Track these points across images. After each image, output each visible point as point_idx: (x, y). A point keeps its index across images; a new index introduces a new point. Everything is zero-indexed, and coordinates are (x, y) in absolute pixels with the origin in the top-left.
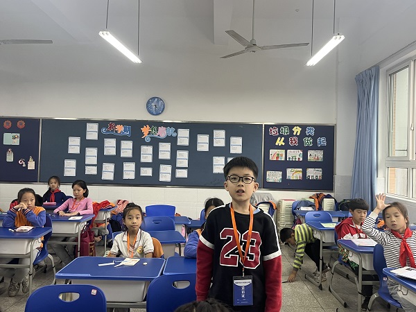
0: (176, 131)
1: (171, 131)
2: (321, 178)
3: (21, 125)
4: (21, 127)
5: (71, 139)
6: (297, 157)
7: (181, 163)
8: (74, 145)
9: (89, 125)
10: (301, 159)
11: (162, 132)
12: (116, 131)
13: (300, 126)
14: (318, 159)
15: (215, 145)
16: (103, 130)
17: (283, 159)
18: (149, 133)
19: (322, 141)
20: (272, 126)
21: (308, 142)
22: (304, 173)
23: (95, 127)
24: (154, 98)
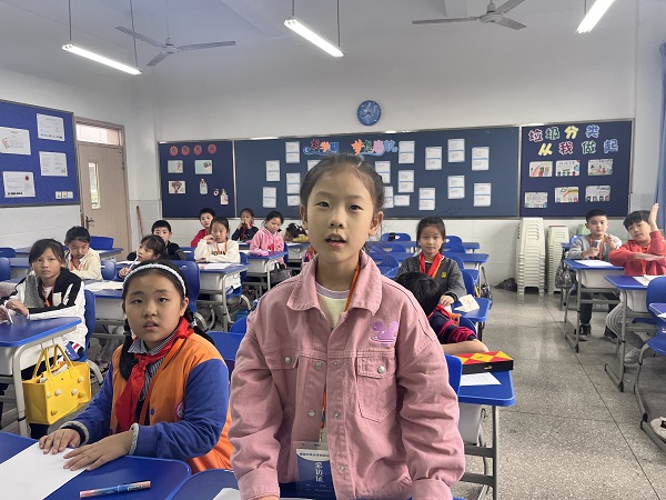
0: (397, 145)
1: (390, 145)
2: (608, 199)
3: (212, 149)
4: (212, 152)
5: (268, 163)
6: (571, 171)
7: (404, 187)
8: (273, 170)
9: (288, 144)
10: (577, 173)
11: (379, 148)
13: (576, 125)
14: (604, 171)
15: (451, 160)
16: (306, 150)
17: (550, 174)
18: (362, 150)
19: (612, 145)
20: (533, 128)
21: (588, 147)
22: (582, 193)
23: (296, 146)
24: (366, 103)
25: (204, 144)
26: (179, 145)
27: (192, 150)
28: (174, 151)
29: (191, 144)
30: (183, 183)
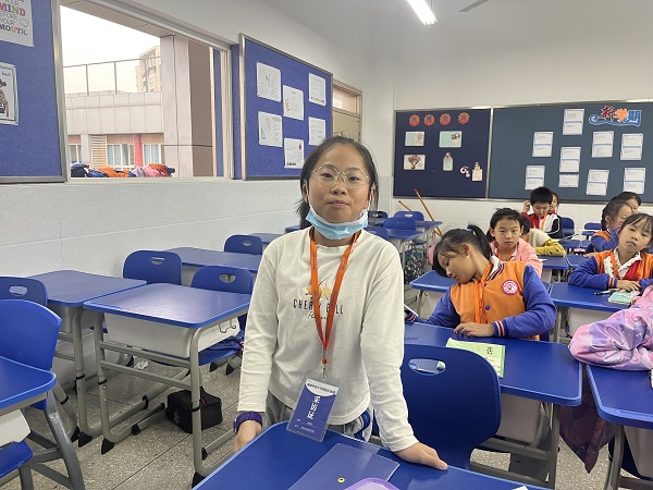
3: (464, 118)
4: (463, 122)
5: (537, 135)
8: (543, 143)
9: (568, 112)
12: (616, 120)
16: (593, 119)
23: (579, 114)
25: (455, 113)
26: (422, 114)
27: (437, 120)
28: (414, 121)
29: (437, 113)
30: (423, 158)
